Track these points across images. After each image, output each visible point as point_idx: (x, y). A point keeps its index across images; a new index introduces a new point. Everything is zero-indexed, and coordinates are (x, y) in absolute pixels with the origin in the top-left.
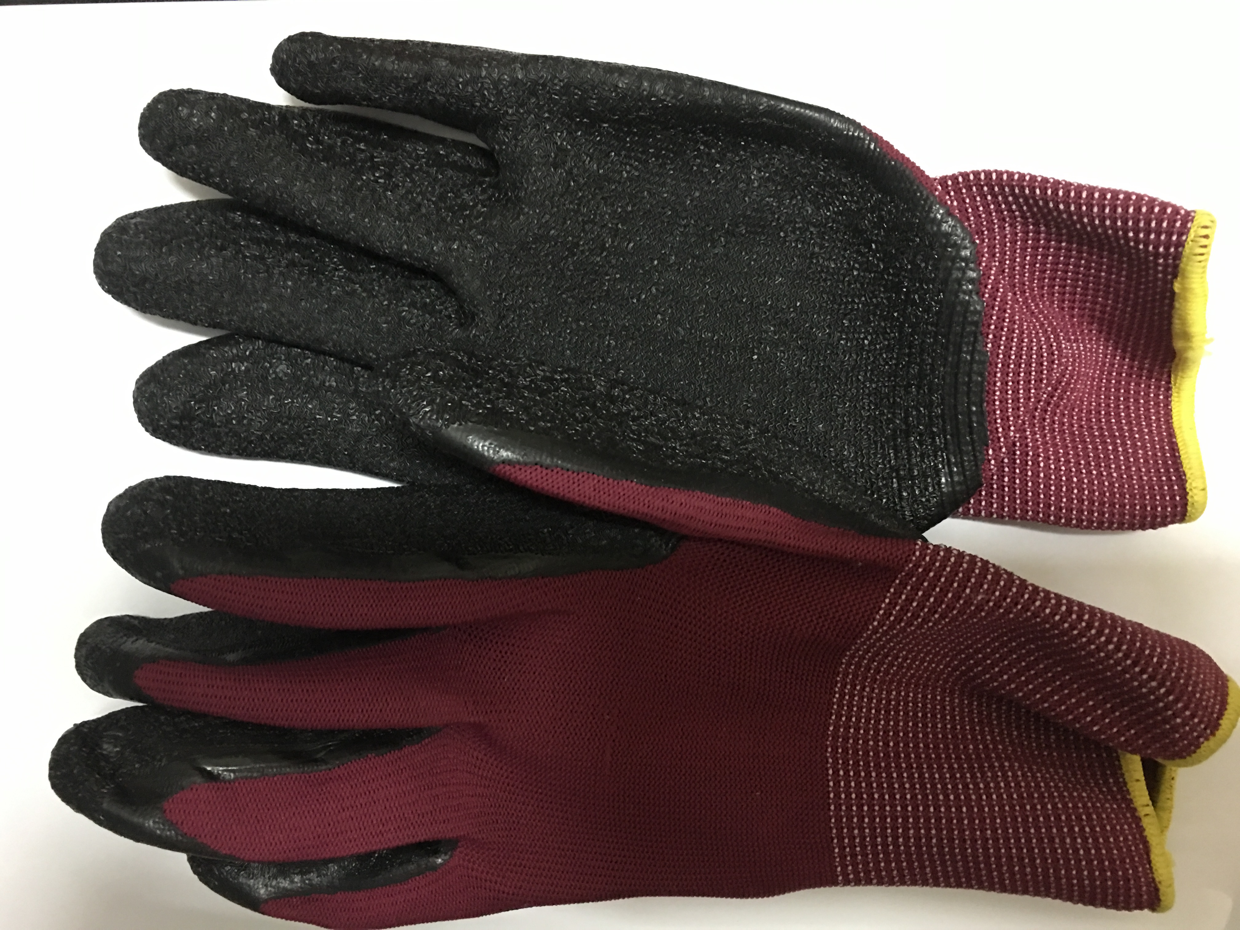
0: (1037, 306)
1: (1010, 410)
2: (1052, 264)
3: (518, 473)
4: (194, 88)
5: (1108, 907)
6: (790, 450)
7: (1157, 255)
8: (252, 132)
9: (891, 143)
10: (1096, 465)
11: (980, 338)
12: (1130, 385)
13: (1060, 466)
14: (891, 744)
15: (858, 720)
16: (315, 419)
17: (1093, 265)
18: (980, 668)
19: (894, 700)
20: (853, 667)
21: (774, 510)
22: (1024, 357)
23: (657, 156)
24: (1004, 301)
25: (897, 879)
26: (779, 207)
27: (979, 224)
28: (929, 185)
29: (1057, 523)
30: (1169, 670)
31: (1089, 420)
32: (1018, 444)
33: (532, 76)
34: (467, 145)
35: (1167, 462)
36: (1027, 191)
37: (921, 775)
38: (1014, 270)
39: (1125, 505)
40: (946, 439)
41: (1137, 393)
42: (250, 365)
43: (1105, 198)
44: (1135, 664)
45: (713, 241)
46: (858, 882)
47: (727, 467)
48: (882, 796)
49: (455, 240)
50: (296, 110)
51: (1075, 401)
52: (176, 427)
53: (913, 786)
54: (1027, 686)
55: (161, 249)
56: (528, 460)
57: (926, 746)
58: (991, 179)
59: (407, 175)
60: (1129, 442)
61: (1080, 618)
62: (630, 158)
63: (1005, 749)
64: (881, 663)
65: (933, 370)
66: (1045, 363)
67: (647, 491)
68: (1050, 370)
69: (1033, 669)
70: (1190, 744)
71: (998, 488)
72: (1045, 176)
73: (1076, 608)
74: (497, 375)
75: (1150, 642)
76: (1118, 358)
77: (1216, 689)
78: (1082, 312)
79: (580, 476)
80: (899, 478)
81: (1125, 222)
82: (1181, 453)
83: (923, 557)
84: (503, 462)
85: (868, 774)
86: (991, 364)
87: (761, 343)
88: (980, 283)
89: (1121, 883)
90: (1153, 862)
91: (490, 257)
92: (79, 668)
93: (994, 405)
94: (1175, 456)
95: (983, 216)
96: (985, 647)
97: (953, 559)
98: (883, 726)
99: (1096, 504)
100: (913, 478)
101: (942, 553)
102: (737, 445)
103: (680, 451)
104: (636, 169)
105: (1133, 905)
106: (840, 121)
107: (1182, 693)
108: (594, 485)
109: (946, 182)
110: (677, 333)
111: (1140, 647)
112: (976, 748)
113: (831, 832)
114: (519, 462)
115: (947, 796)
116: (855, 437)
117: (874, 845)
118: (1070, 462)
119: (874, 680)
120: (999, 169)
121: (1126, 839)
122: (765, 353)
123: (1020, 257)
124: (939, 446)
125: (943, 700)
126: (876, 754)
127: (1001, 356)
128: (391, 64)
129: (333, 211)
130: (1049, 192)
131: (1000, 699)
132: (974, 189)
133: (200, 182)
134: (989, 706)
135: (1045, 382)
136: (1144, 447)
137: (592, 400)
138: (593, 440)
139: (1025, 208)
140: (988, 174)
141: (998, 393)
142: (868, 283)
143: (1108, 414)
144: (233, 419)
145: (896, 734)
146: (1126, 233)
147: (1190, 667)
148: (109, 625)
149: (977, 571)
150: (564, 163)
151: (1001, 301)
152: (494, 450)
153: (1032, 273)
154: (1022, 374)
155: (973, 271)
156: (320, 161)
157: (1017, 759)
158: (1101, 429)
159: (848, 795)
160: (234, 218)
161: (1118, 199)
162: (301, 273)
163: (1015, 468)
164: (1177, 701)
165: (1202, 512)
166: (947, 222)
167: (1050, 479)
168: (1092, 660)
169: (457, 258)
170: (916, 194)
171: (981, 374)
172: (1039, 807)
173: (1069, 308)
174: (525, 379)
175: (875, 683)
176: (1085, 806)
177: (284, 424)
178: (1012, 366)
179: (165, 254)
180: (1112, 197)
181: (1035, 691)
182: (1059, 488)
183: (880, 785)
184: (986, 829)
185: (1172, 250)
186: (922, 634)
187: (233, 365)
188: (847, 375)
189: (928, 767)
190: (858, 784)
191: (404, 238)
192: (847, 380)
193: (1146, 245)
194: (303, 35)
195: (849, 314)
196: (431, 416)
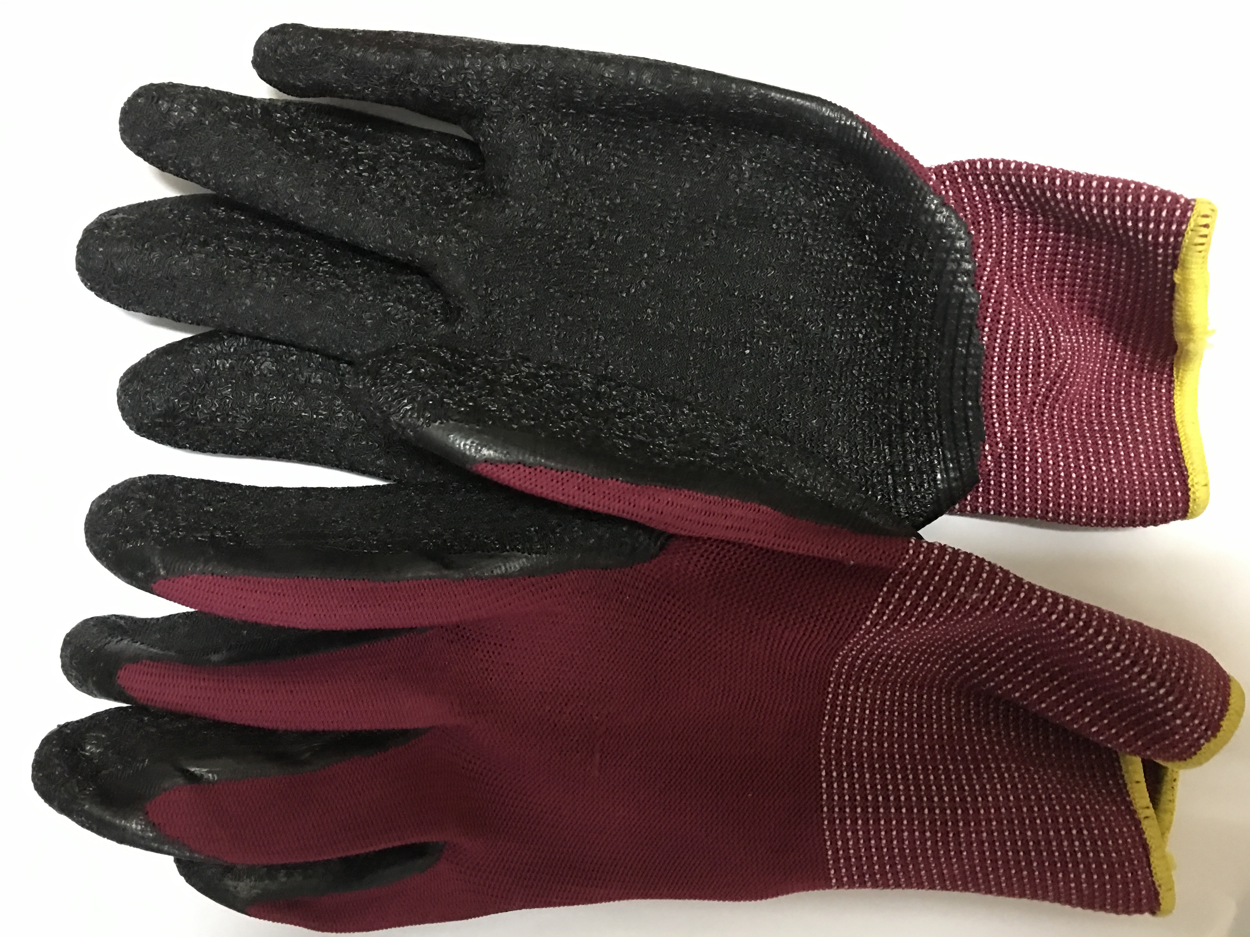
0: (1035, 298)
1: (1007, 405)
2: (1050, 255)
3: (501, 472)
4: (175, 82)
5: (1106, 910)
6: (781, 446)
7: (1156, 245)
8: (234, 125)
9: (884, 132)
10: (1095, 461)
11: (975, 331)
12: (1131, 378)
13: (1059, 462)
14: (886, 745)
15: (852, 721)
16: (302, 417)
17: (1092, 255)
18: (976, 668)
19: (888, 700)
20: (846, 667)
21: (764, 508)
22: (1021, 350)
23: (645, 147)
24: (1000, 293)
25: (891, 882)
26: (771, 199)
27: (975, 215)
28: (923, 174)
29: (1055, 519)
30: (1169, 671)
31: (1089, 414)
32: (1016, 439)
33: (517, 66)
34: (453, 137)
35: (1168, 457)
36: (1024, 180)
37: (916, 777)
38: (1012, 261)
39: (1125, 502)
40: (941, 435)
41: (1139, 386)
42: (234, 362)
43: (1103, 187)
44: (1134, 664)
45: (704, 234)
46: (851, 885)
47: (715, 464)
48: (876, 798)
49: (440, 235)
50: (279, 104)
51: (1075, 395)
52: (160, 424)
53: (907, 788)
54: (1024, 686)
55: (143, 246)
56: (511, 459)
57: (922, 747)
58: (987, 168)
59: (391, 168)
60: (1129, 437)
61: (1077, 618)
62: (618, 149)
63: (1002, 750)
64: (876, 663)
65: (928, 364)
66: (1043, 357)
67: (633, 490)
68: (1048, 364)
69: (1030, 669)
70: (1190, 746)
71: (995, 484)
72: (1042, 164)
73: (1073, 607)
74: (480, 372)
75: (1149, 642)
76: (1119, 351)
77: (1218, 689)
78: (1082, 304)
79: (564, 474)
80: (893, 473)
81: (1124, 212)
82: (1183, 448)
83: (916, 554)
84: (486, 461)
85: (862, 775)
86: (987, 358)
87: (754, 338)
88: (975, 275)
89: (1120, 886)
90: (1153, 866)
91: (475, 251)
92: (66, 669)
93: (991, 399)
94: (1177, 451)
95: (980, 206)
96: (981, 646)
97: (947, 558)
98: (877, 726)
99: (1096, 500)
100: (908, 474)
101: (936, 552)
102: (727, 442)
103: (668, 448)
104: (625, 160)
105: (1132, 909)
106: (832, 110)
107: (1182, 694)
108: (579, 484)
109: (941, 171)
110: (668, 327)
111: (1139, 647)
112: (972, 749)
113: (824, 835)
114: (501, 462)
115: (942, 799)
116: (850, 434)
117: (868, 848)
118: (1069, 458)
119: (868, 680)
120: (995, 158)
121: (1125, 842)
122: (758, 346)
123: (1017, 247)
124: (935, 442)
125: (939, 699)
126: (871, 755)
127: (997, 350)
128: (374, 56)
129: (317, 206)
130: (1046, 181)
131: (998, 699)
132: (970, 178)
133: (182, 177)
134: (986, 706)
135: (1042, 375)
136: (1145, 442)
137: (578, 396)
138: (577, 438)
139: (1022, 198)
140: (984, 163)
141: (994, 387)
142: (862, 276)
143: (1109, 408)
144: (218, 416)
145: (891, 734)
146: (1124, 223)
147: (1191, 667)
148: (94, 626)
149: (972, 570)
150: (550, 155)
151: (997, 293)
152: (476, 449)
153: (1030, 264)
154: (1019, 368)
155: (969, 262)
156: (302, 153)
157: (1015, 760)
158: (1101, 423)
159: (841, 797)
160: (217, 213)
161: (1116, 188)
162: (285, 269)
163: (1012, 464)
164: (1177, 701)
165: (1204, 508)
166: (941, 212)
167: (1049, 475)
168: (1090, 660)
169: (441, 253)
170: (909, 185)
171: (977, 368)
172: (1036, 809)
173: (1068, 300)
174: (509, 375)
175: (869, 683)
176: (1083, 808)
177: (269, 422)
178: (1009, 360)
179: (147, 250)
180: (1110, 186)
181: (1032, 691)
182: (1057, 483)
183: (873, 786)
184: (982, 832)
185: (1172, 239)
186: (916, 633)
187: (218, 361)
188: (842, 368)
189: (923, 769)
190: (852, 786)
191: (388, 232)
192: (841, 375)
193: (1145, 236)
194: (284, 27)
195: (842, 307)
196: (412, 414)
